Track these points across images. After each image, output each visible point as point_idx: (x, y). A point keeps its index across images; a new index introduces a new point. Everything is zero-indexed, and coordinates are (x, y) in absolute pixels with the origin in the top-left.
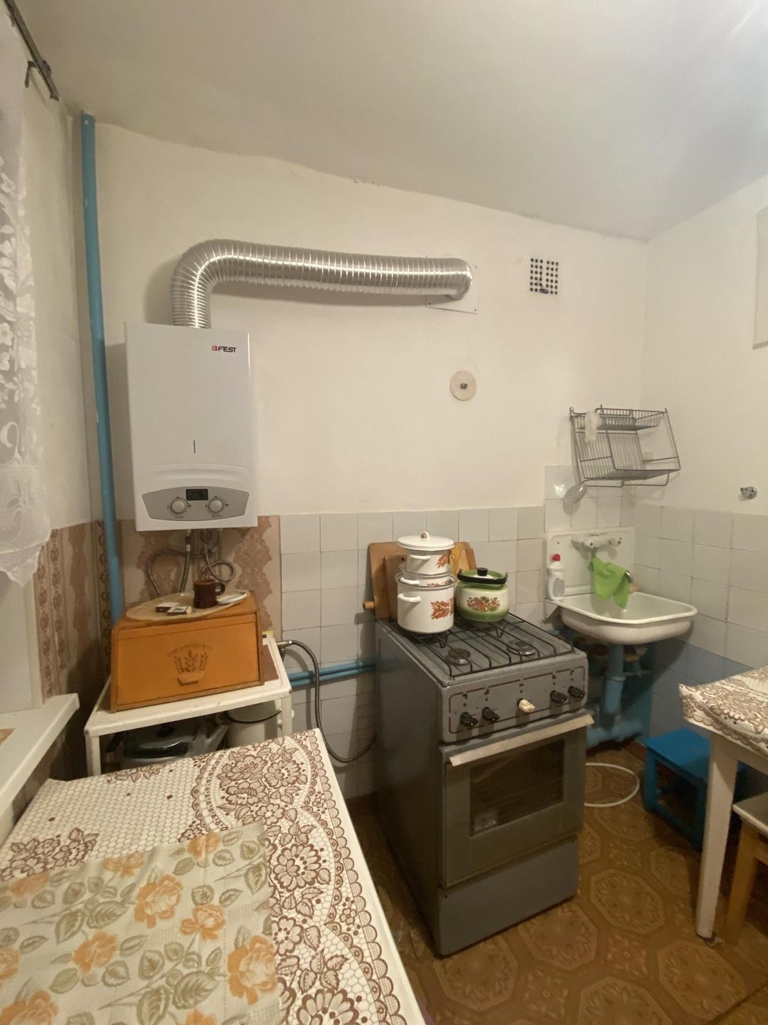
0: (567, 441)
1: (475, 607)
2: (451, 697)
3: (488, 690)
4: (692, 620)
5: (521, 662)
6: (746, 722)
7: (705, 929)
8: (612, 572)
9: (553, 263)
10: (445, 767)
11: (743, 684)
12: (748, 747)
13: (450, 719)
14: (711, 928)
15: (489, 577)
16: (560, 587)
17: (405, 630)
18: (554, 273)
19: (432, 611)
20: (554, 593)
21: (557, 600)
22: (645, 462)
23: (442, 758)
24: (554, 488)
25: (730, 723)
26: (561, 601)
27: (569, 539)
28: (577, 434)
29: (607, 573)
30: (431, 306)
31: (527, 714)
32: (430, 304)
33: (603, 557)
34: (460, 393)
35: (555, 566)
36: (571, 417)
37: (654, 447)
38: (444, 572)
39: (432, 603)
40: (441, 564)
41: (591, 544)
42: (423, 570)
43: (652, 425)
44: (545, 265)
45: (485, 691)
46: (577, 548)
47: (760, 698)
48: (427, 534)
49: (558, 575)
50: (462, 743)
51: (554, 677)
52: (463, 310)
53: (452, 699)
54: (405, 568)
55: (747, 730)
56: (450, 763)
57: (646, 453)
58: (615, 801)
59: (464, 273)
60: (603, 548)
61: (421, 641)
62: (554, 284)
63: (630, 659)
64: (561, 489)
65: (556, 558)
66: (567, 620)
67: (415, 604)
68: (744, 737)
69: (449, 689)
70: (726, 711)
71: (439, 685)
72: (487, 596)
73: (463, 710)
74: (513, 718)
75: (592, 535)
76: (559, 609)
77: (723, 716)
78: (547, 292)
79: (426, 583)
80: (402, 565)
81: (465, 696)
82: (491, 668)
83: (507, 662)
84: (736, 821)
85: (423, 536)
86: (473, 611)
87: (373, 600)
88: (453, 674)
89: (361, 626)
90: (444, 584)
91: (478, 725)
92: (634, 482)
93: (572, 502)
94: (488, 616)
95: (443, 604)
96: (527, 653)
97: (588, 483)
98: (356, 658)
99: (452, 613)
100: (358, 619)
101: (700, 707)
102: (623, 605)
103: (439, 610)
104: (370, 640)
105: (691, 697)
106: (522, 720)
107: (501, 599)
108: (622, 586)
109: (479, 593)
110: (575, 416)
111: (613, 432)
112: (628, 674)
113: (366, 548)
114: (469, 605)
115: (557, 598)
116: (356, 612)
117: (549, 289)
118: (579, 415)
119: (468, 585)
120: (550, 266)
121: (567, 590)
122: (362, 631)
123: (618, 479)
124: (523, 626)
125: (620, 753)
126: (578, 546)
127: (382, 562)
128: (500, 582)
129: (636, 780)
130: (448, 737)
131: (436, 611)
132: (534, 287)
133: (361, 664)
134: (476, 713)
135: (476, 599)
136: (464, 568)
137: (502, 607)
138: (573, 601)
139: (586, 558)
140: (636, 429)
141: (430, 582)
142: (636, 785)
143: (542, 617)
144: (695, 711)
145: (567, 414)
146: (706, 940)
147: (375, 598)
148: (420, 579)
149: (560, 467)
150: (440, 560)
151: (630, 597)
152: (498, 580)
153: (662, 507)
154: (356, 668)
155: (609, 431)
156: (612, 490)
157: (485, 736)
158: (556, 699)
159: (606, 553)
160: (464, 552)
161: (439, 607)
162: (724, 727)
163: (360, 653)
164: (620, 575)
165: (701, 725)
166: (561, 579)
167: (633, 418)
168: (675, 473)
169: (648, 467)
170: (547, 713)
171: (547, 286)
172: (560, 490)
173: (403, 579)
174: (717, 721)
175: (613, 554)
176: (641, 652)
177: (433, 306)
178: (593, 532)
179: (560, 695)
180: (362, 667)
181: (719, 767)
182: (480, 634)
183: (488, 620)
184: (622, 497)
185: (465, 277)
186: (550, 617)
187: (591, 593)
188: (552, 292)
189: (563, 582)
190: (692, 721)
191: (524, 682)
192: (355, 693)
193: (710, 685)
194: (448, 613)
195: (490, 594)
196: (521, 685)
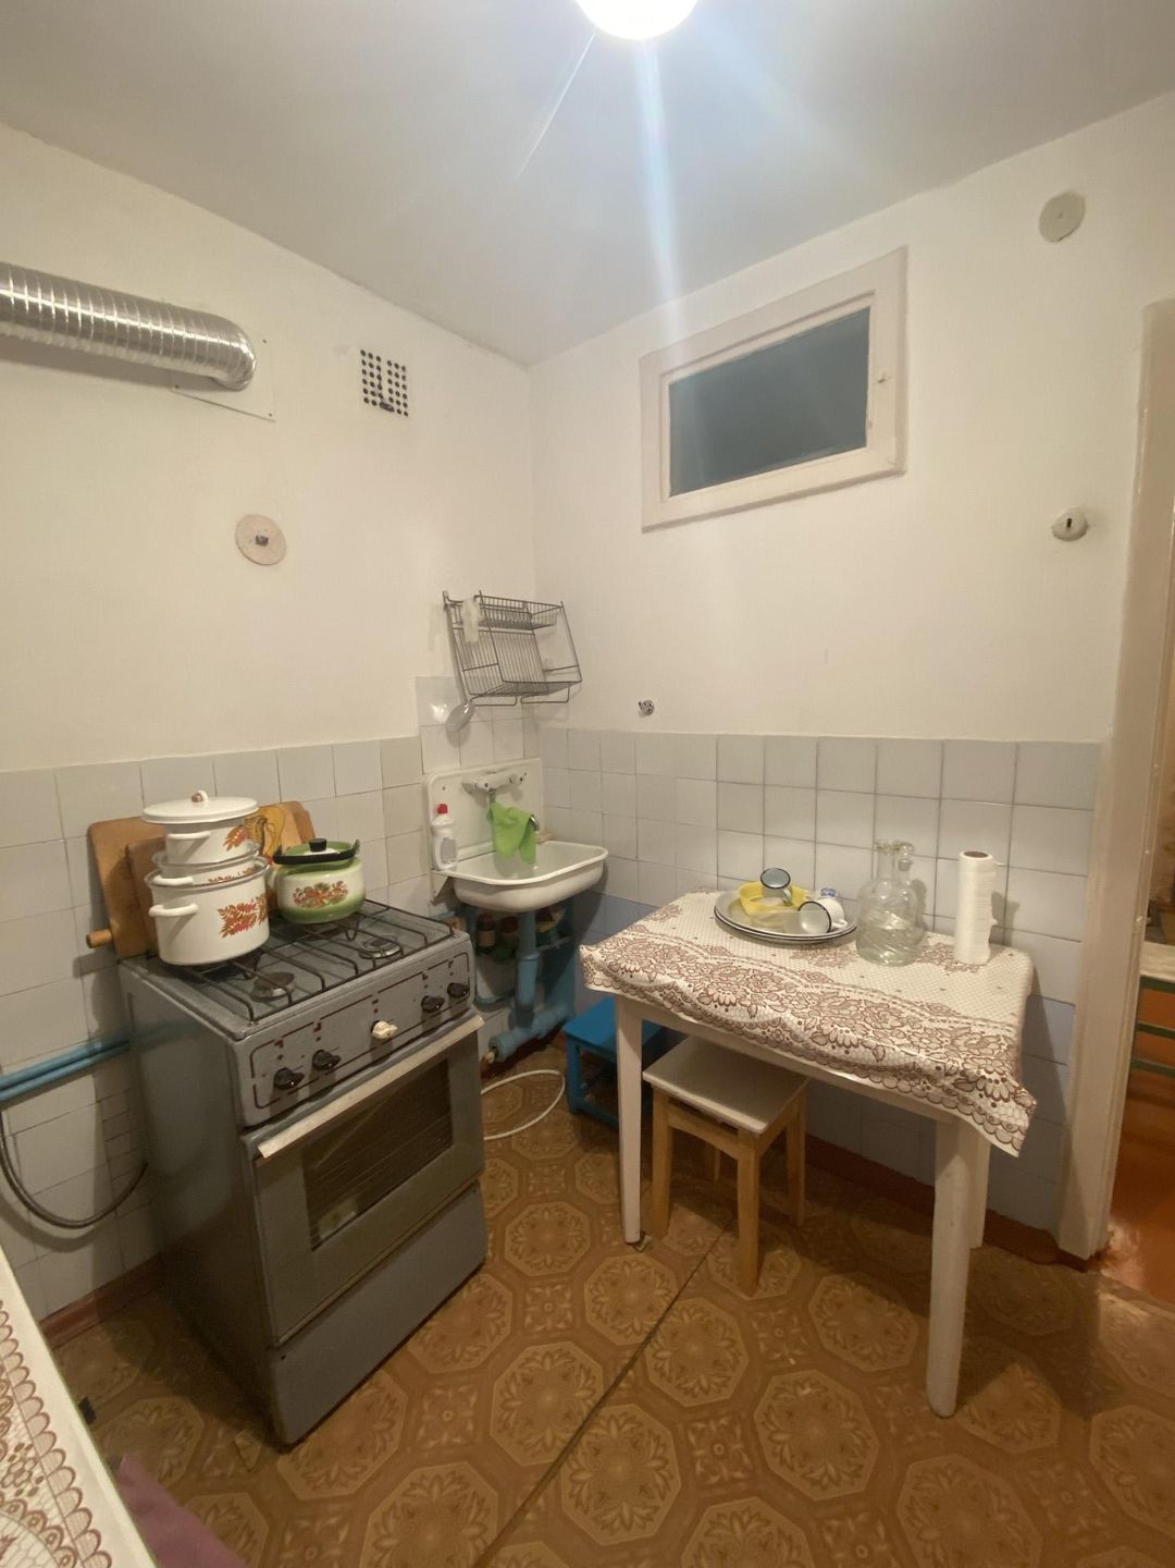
0: (442, 639)
1: (308, 902)
2: (254, 1052)
3: (319, 1025)
4: (605, 865)
5: (375, 968)
6: (641, 972)
7: (632, 1234)
8: (515, 819)
9: (397, 366)
10: (254, 1165)
11: (643, 929)
12: (644, 1000)
13: (254, 1086)
14: (638, 1228)
15: (329, 851)
16: (450, 849)
17: (176, 966)
18: (401, 382)
19: (223, 923)
20: (442, 858)
21: (447, 869)
22: (547, 671)
23: (246, 1152)
24: (432, 711)
25: (626, 977)
26: (454, 869)
27: (459, 781)
28: (456, 632)
29: (509, 822)
30: (179, 391)
31: (388, 1040)
32: (177, 387)
33: (504, 801)
34: (256, 551)
35: (442, 820)
36: (446, 605)
37: (554, 652)
38: (241, 854)
39: (220, 910)
40: (232, 841)
41: (486, 785)
42: (200, 857)
43: (548, 623)
44: (385, 367)
45: (315, 1026)
46: (470, 793)
47: (657, 942)
48: (204, 794)
49: (446, 833)
50: (281, 1117)
51: (425, 978)
52: (245, 410)
53: (256, 1055)
54: (165, 859)
55: (642, 981)
56: (261, 1155)
57: (546, 660)
58: (537, 1117)
59: (236, 345)
60: (503, 788)
61: (206, 979)
62: (401, 400)
63: (546, 927)
64: (443, 711)
65: (442, 809)
66: (463, 893)
67: (187, 918)
68: (639, 990)
69: (249, 1041)
70: (622, 966)
71: (230, 1041)
72: (325, 882)
73: (276, 1068)
74: (366, 1053)
75: (489, 773)
76: (451, 880)
77: (620, 972)
78: (392, 410)
79: (204, 878)
80: (159, 855)
81: (280, 1044)
82: (325, 989)
83: (353, 973)
84: (647, 1089)
85: (196, 799)
86: (305, 909)
87: (108, 926)
88: (256, 1016)
89: (90, 979)
90: (242, 874)
91: (305, 1081)
92: (536, 699)
93: (458, 729)
94: (330, 912)
95: (242, 907)
96: (388, 953)
97: (477, 701)
98: (86, 1037)
99: (262, 919)
100: (81, 968)
101: (599, 968)
102: (531, 861)
103: (236, 919)
104: (114, 1000)
105: (591, 958)
106: (381, 1052)
107: (350, 882)
108: (527, 835)
109: (310, 880)
110: (451, 606)
111: (498, 629)
112: (542, 948)
113: (85, 832)
114: (297, 901)
115: (448, 866)
116: (76, 955)
117: (395, 405)
118: (455, 604)
119: (294, 869)
120: (393, 369)
121: (461, 853)
122: (93, 989)
123: (511, 694)
124: (389, 916)
125: (546, 1052)
126: (471, 790)
127: (123, 855)
128: (347, 856)
129: (560, 1081)
130: (253, 1116)
131: (229, 922)
132: (371, 398)
133: (98, 1046)
134: (300, 1063)
135: (308, 890)
136: (292, 844)
137: (353, 893)
138: (469, 868)
139: (485, 806)
140: (532, 627)
141: (214, 875)
142: (561, 1086)
143: (429, 897)
144: (595, 974)
145: (440, 601)
146: (635, 1245)
147: (113, 922)
148: (191, 874)
149: (436, 678)
150: (231, 835)
151: (538, 848)
152: (342, 853)
153: (568, 730)
154: (90, 1056)
155: (493, 629)
156: (509, 711)
157: (321, 1095)
158: (430, 1007)
159: (509, 795)
160: (290, 818)
161: (236, 914)
162: (622, 984)
163: (95, 1025)
164: (524, 822)
165: (602, 988)
166: (451, 838)
167: (528, 613)
168: (577, 686)
169: (550, 679)
170: (419, 1030)
171: (391, 400)
172: (440, 713)
173: (159, 879)
174: (615, 979)
175: (517, 796)
176: (558, 916)
177: (185, 392)
178: (490, 768)
179: (434, 1000)
180: (103, 1050)
181: (625, 1034)
182: (314, 943)
183: (331, 917)
184: (523, 718)
185: (237, 352)
186: (439, 895)
187: (494, 851)
188: (399, 412)
189: (453, 841)
190: (593, 987)
191: (381, 997)
192: (93, 1100)
193: (611, 939)
194: (253, 923)
195: (329, 878)
196: (376, 1001)
